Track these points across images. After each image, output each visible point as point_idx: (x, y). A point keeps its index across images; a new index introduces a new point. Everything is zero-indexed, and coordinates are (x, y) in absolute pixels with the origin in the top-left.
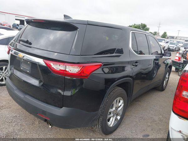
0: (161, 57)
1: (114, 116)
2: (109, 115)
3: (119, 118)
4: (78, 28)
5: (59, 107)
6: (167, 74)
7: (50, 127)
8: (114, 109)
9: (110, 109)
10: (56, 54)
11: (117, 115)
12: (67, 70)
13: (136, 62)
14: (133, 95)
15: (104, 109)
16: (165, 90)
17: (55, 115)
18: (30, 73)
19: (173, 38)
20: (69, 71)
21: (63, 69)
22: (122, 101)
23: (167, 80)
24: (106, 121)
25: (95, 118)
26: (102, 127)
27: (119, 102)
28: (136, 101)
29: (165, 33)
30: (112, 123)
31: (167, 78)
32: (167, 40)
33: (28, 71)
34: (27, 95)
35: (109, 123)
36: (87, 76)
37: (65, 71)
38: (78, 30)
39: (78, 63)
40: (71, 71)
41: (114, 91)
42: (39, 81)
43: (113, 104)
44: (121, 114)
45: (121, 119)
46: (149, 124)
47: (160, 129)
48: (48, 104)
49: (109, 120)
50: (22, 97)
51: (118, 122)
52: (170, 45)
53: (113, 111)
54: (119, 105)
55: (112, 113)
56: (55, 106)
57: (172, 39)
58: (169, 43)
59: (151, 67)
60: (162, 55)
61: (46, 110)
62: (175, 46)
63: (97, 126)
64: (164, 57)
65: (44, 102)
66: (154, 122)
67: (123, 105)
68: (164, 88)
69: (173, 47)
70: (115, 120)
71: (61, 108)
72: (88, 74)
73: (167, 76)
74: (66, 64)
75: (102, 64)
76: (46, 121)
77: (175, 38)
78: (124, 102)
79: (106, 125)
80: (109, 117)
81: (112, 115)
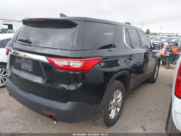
0: (151, 51)
1: (114, 108)
2: (110, 107)
3: (118, 110)
4: (78, 25)
5: (64, 102)
6: (157, 66)
7: (55, 122)
8: (114, 101)
9: (111, 102)
10: (58, 50)
11: (117, 107)
12: (71, 65)
13: (131, 56)
14: (130, 87)
15: (105, 102)
16: (156, 82)
17: (60, 110)
18: (32, 71)
19: (155, 34)
20: (73, 66)
21: (66, 64)
22: (120, 94)
23: (157, 72)
24: (108, 113)
25: (98, 110)
26: (104, 119)
27: (119, 94)
28: (130, 94)
29: (148, 30)
30: (113, 115)
31: (157, 71)
32: (151, 37)
33: (30, 70)
34: (30, 93)
35: (110, 115)
36: (89, 71)
37: (69, 66)
38: (78, 26)
39: (80, 58)
40: (74, 66)
41: (113, 84)
42: (43, 78)
43: (113, 97)
44: (120, 106)
45: (121, 110)
46: (146, 114)
47: (157, 118)
48: (53, 100)
49: (110, 113)
50: (26, 96)
51: (118, 113)
52: (155, 41)
53: (113, 104)
54: (118, 98)
55: (112, 106)
56: (60, 101)
57: (155, 36)
58: (153, 39)
59: (141, 61)
60: (152, 48)
61: (51, 106)
62: (159, 42)
63: (100, 118)
64: (153, 51)
65: (48, 98)
66: (150, 112)
67: (122, 97)
68: (155, 80)
69: (157, 43)
70: (115, 112)
71: (67, 102)
72: (90, 68)
73: (157, 69)
74: (69, 59)
75: (102, 58)
76: (51, 117)
77: (158, 34)
78: (123, 95)
79: (108, 117)
80: (110, 109)
81: (112, 107)
